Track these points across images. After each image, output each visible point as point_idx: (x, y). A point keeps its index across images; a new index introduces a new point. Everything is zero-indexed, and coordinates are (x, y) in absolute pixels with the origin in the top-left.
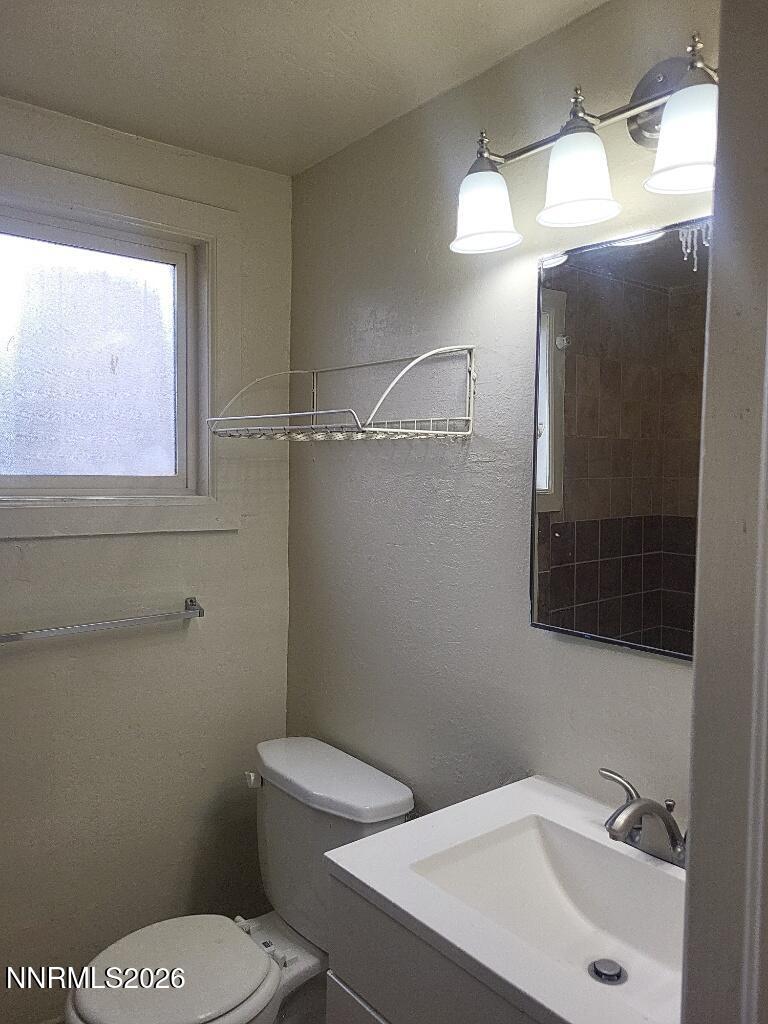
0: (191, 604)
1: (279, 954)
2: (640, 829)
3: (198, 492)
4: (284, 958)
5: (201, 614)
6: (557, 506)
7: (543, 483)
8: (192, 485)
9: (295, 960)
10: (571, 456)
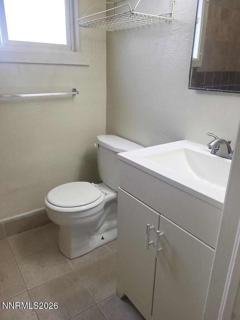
0: (74, 90)
1: (104, 192)
2: (218, 150)
3: (75, 51)
4: (106, 192)
5: (78, 93)
6: (199, 65)
7: (195, 56)
8: (73, 48)
9: (109, 194)
10: (206, 47)
